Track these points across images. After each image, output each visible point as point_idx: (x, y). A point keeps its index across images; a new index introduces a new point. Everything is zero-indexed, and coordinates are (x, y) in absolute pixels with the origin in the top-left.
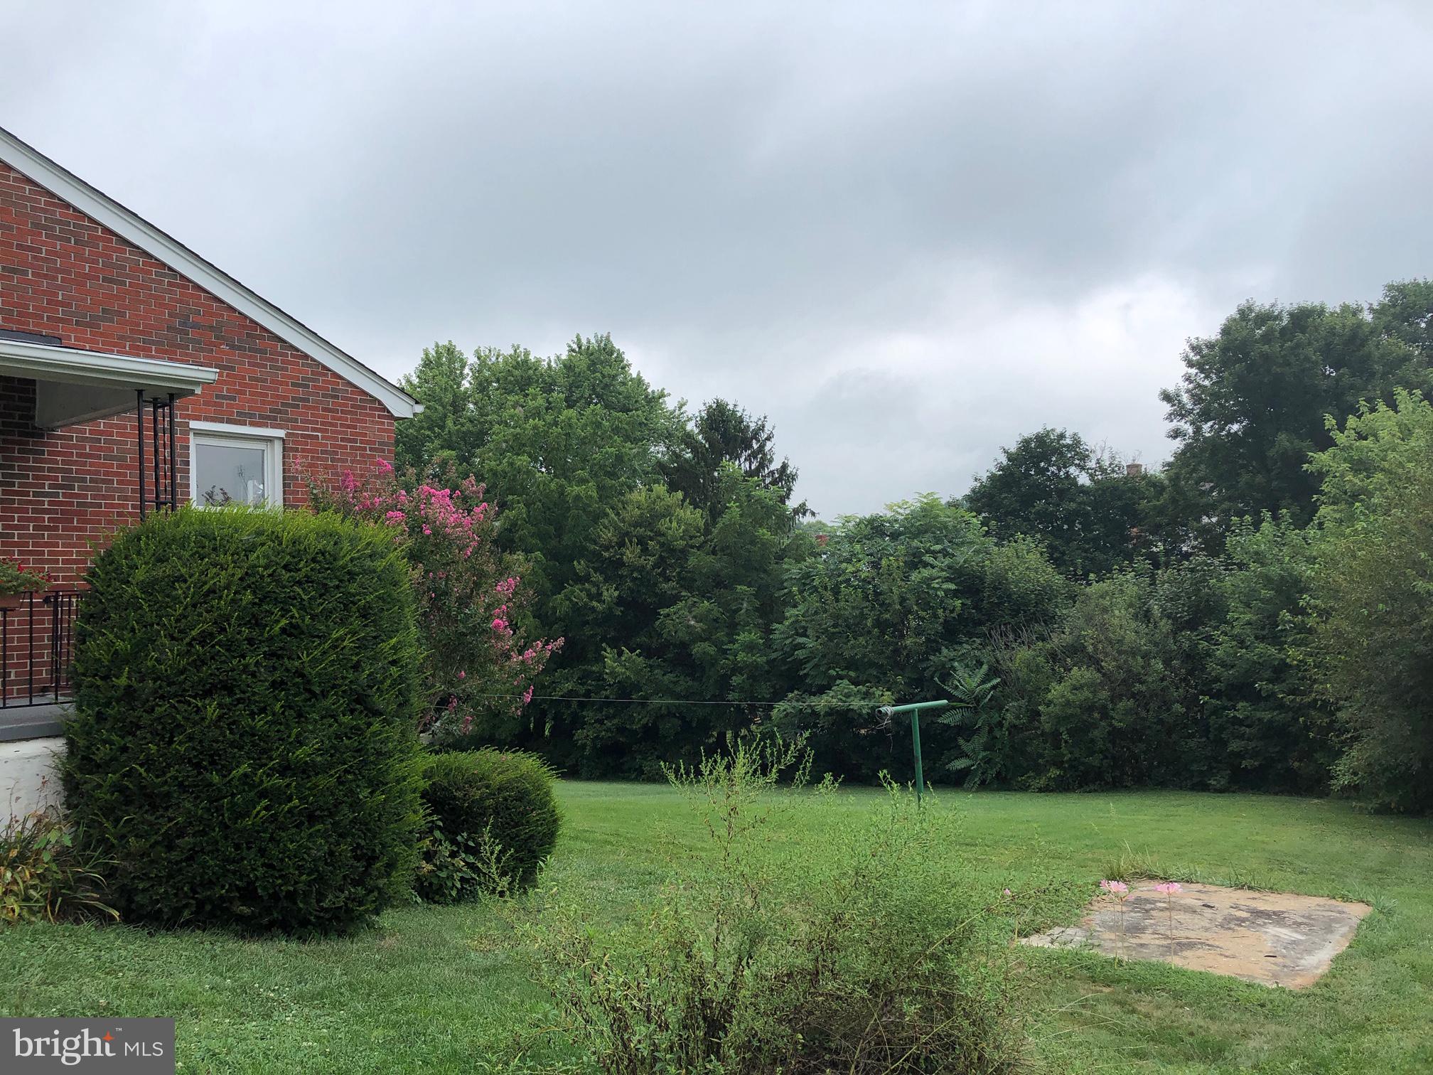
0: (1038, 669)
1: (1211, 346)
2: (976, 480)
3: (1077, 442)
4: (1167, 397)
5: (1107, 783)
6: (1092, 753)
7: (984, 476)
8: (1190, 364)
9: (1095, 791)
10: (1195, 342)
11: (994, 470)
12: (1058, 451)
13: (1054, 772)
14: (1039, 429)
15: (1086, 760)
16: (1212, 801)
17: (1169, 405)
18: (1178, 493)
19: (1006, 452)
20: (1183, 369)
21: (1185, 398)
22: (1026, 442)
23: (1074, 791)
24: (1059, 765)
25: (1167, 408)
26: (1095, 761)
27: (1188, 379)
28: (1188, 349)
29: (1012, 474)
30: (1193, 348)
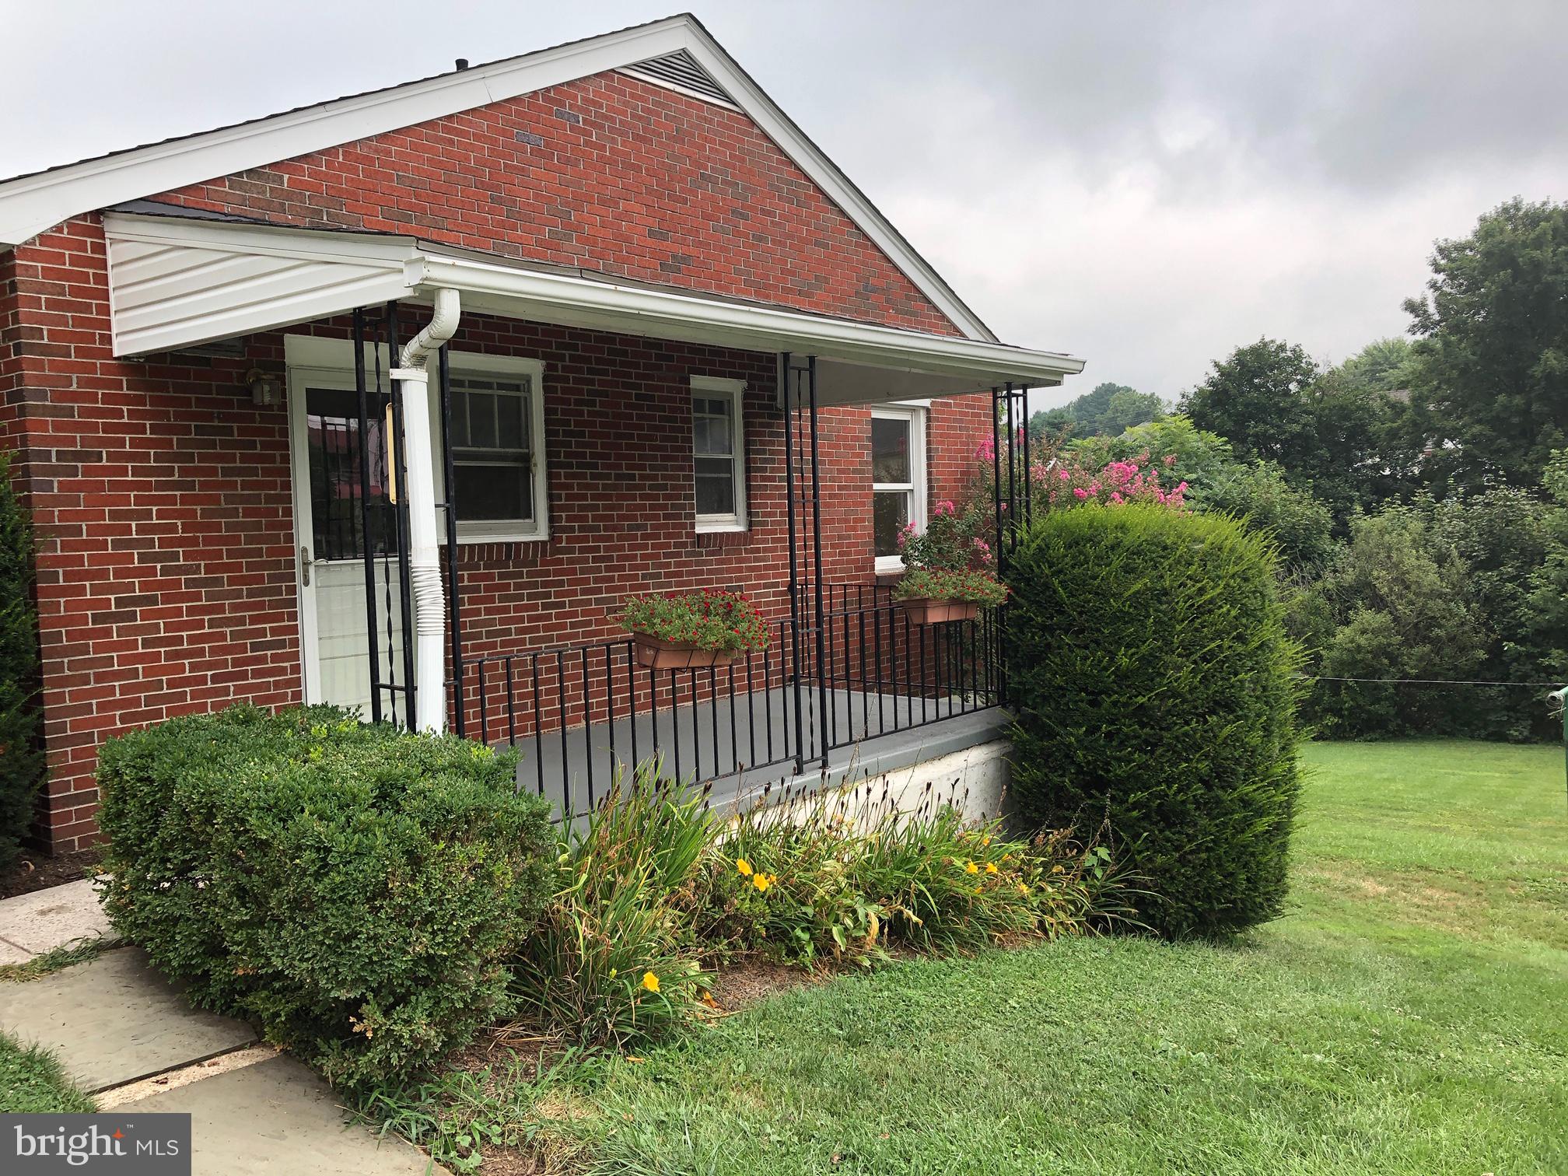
0: (1317, 611)
1: (1461, 248)
2: (1183, 397)
3: (1298, 355)
4: (1411, 307)
5: (1388, 732)
6: (1378, 701)
7: (1191, 391)
8: (1438, 269)
9: (1376, 740)
10: (1443, 244)
11: (1203, 385)
12: (1278, 365)
13: (1331, 720)
14: (1254, 341)
15: (1372, 708)
16: (1458, 754)
17: (1412, 316)
18: (1419, 415)
19: (1217, 365)
20: (1429, 274)
21: (1432, 308)
22: (1241, 354)
23: (1353, 739)
24: (1337, 712)
25: (1411, 319)
26: (1380, 709)
27: (1434, 286)
28: (1436, 253)
29: (1225, 391)
30: (1441, 250)
